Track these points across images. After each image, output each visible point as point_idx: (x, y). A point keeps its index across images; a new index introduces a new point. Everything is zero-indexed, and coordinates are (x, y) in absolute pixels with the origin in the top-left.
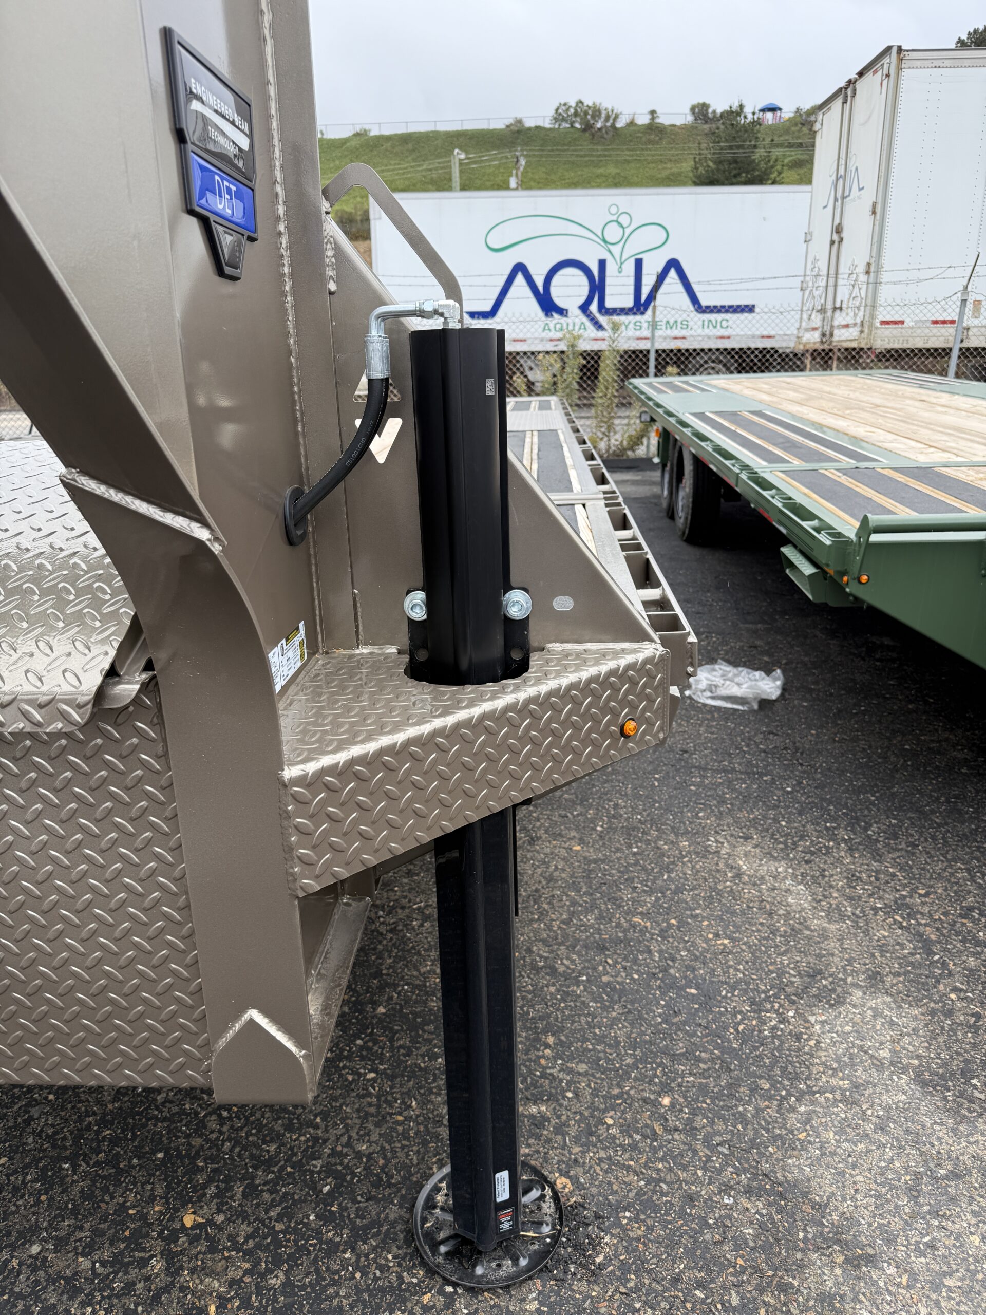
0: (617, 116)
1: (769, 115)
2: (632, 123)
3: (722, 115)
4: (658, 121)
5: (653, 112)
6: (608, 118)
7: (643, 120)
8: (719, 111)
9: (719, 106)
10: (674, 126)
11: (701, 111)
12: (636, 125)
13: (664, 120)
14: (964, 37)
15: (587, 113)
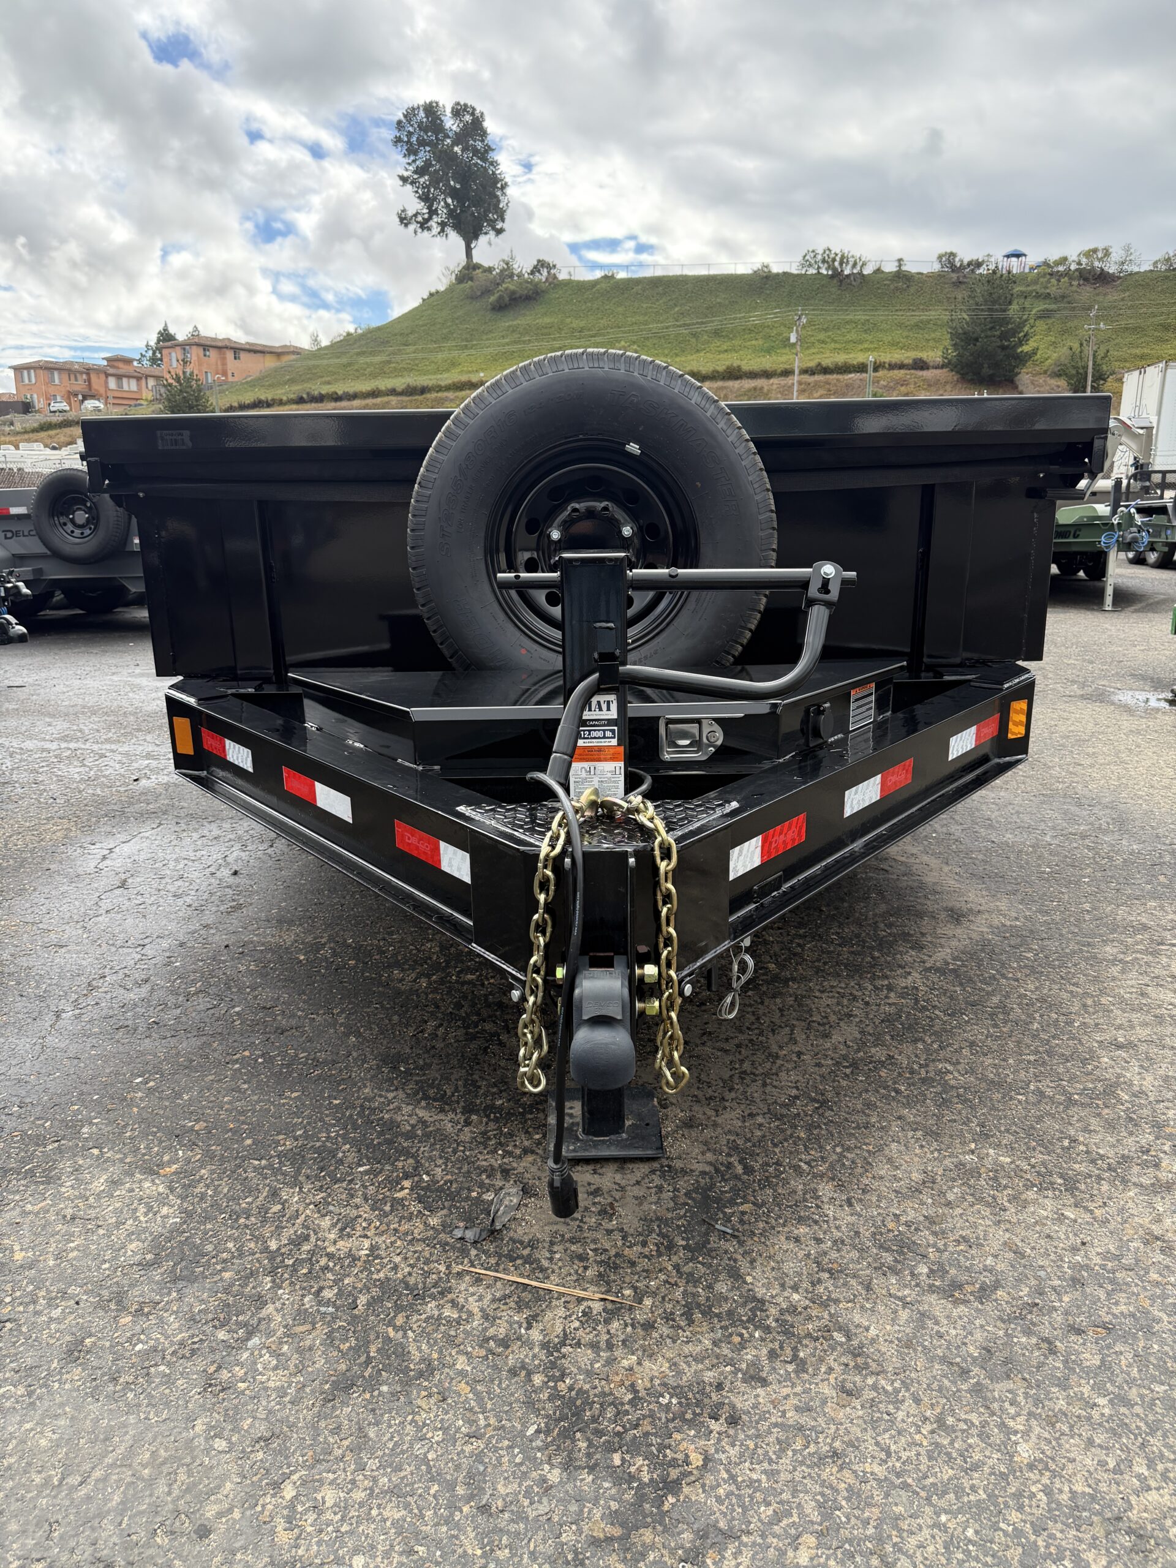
0: (864, 264)
1: (1014, 259)
2: (878, 271)
3: (970, 264)
4: (904, 268)
5: (900, 260)
6: (855, 265)
7: (890, 268)
8: (965, 262)
9: (965, 255)
10: (921, 274)
11: (948, 260)
12: (883, 272)
13: (911, 268)
15: (834, 260)
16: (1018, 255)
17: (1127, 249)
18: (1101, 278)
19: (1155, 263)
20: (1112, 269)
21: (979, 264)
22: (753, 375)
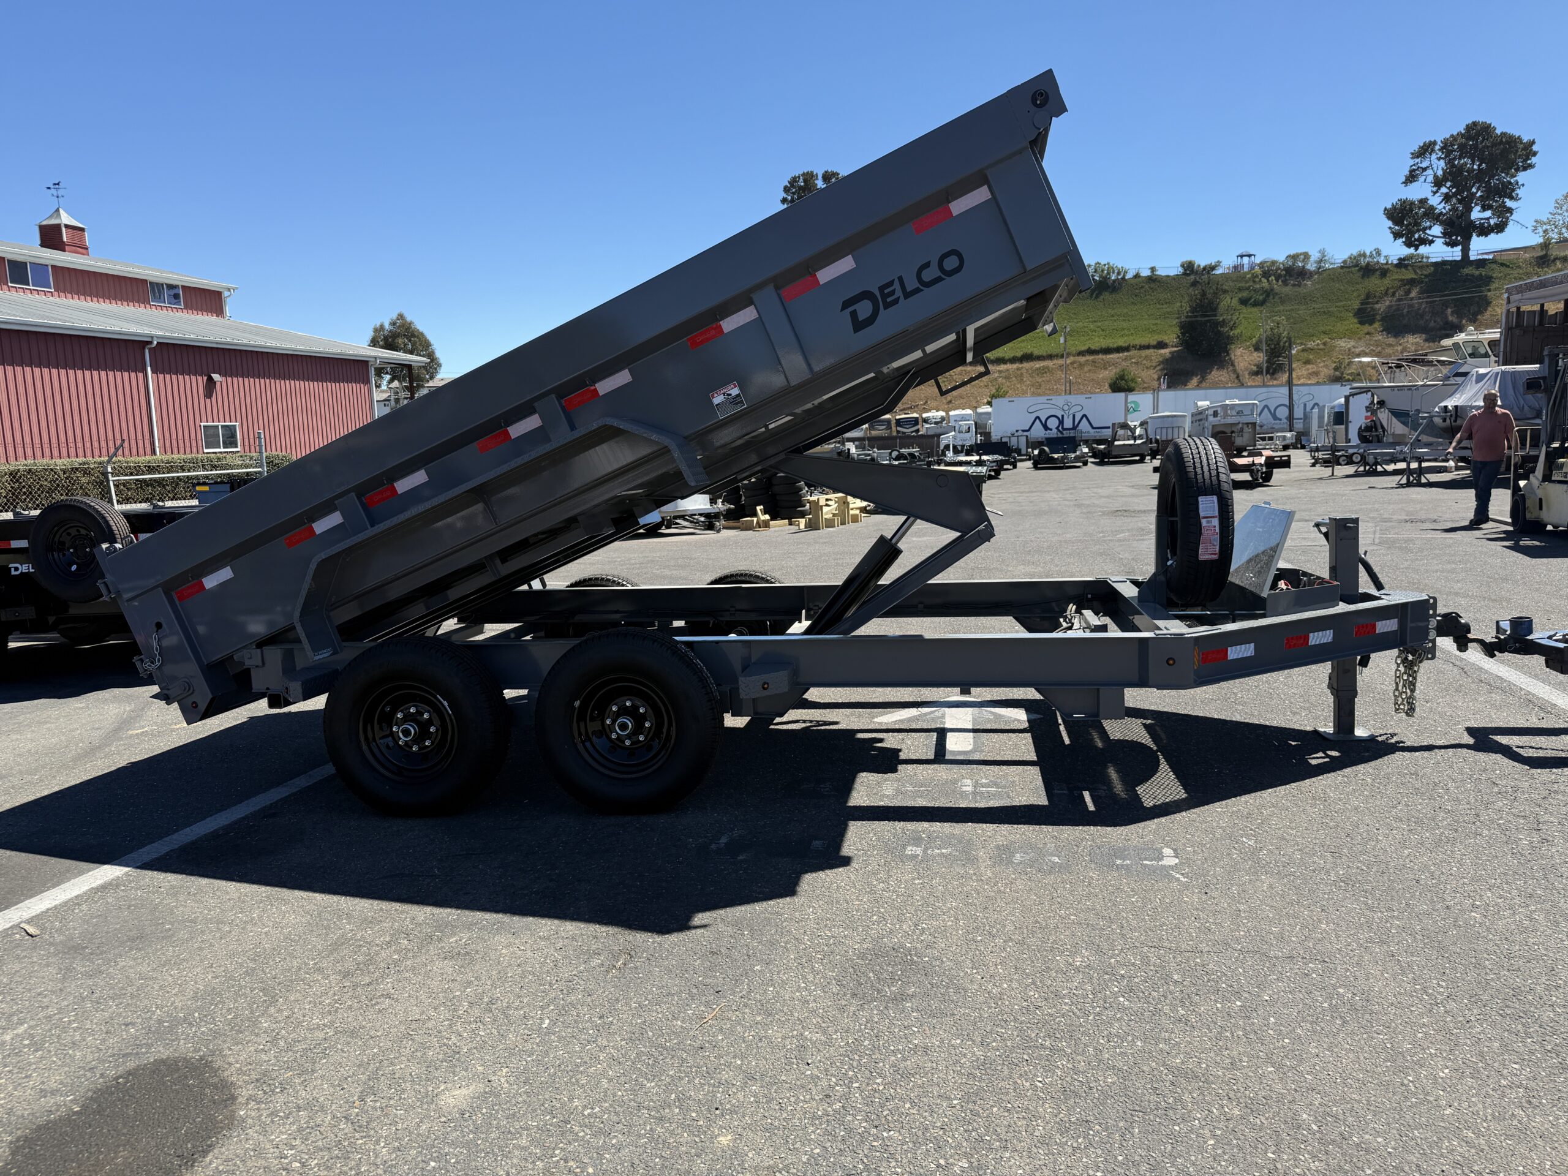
0: (1126, 272)
1: (1246, 260)
2: (1137, 276)
3: (1204, 269)
4: (1157, 273)
5: (1153, 269)
6: (1119, 273)
7: (1146, 273)
8: (1202, 265)
9: (1202, 261)
10: (1168, 276)
11: (1189, 268)
12: (1140, 277)
13: (1161, 272)
14: (1389, 206)
15: (1103, 271)
16: (1249, 256)
17: (1323, 253)
18: (1303, 274)
19: (1345, 262)
20: (1311, 266)
21: (1213, 268)
22: (1040, 358)
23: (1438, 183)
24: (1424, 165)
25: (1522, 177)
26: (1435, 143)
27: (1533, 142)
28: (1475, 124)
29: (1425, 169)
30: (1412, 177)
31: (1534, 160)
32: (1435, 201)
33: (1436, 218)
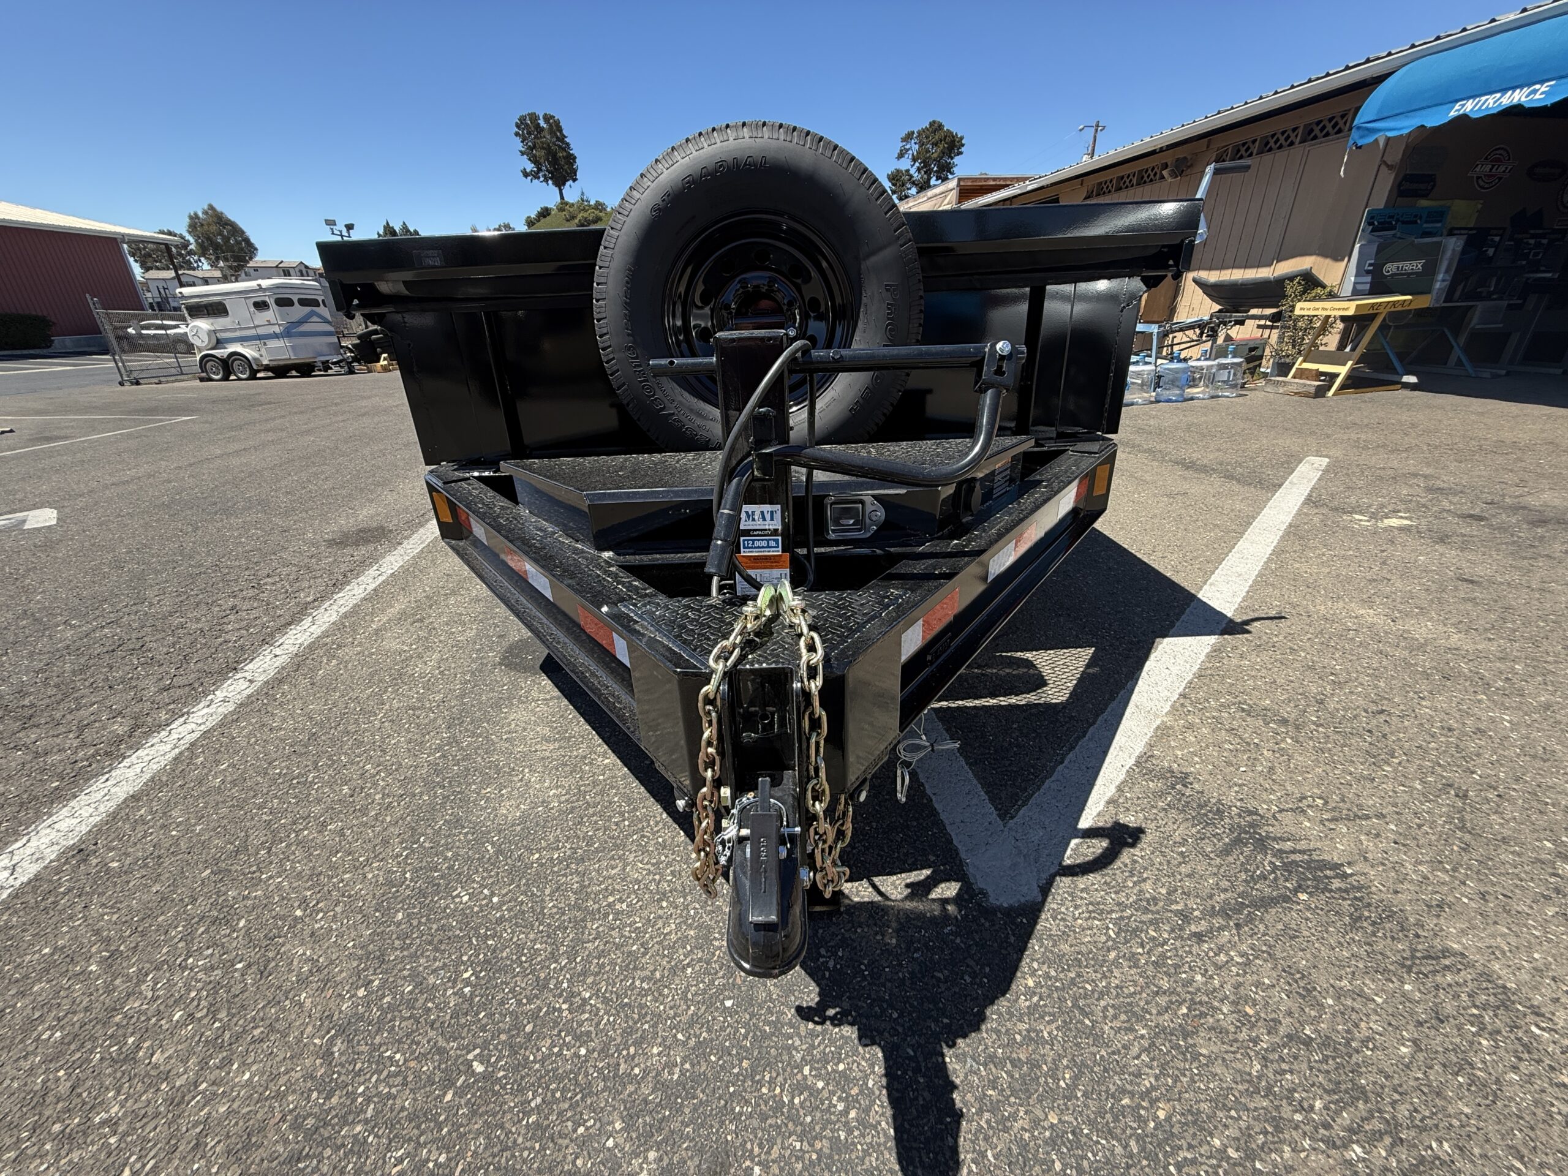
23: (914, 160)
24: (908, 147)
25: (957, 160)
26: (913, 133)
27: (962, 138)
28: (934, 122)
29: (908, 150)
30: (901, 156)
31: (963, 149)
32: (913, 171)
33: (913, 183)
